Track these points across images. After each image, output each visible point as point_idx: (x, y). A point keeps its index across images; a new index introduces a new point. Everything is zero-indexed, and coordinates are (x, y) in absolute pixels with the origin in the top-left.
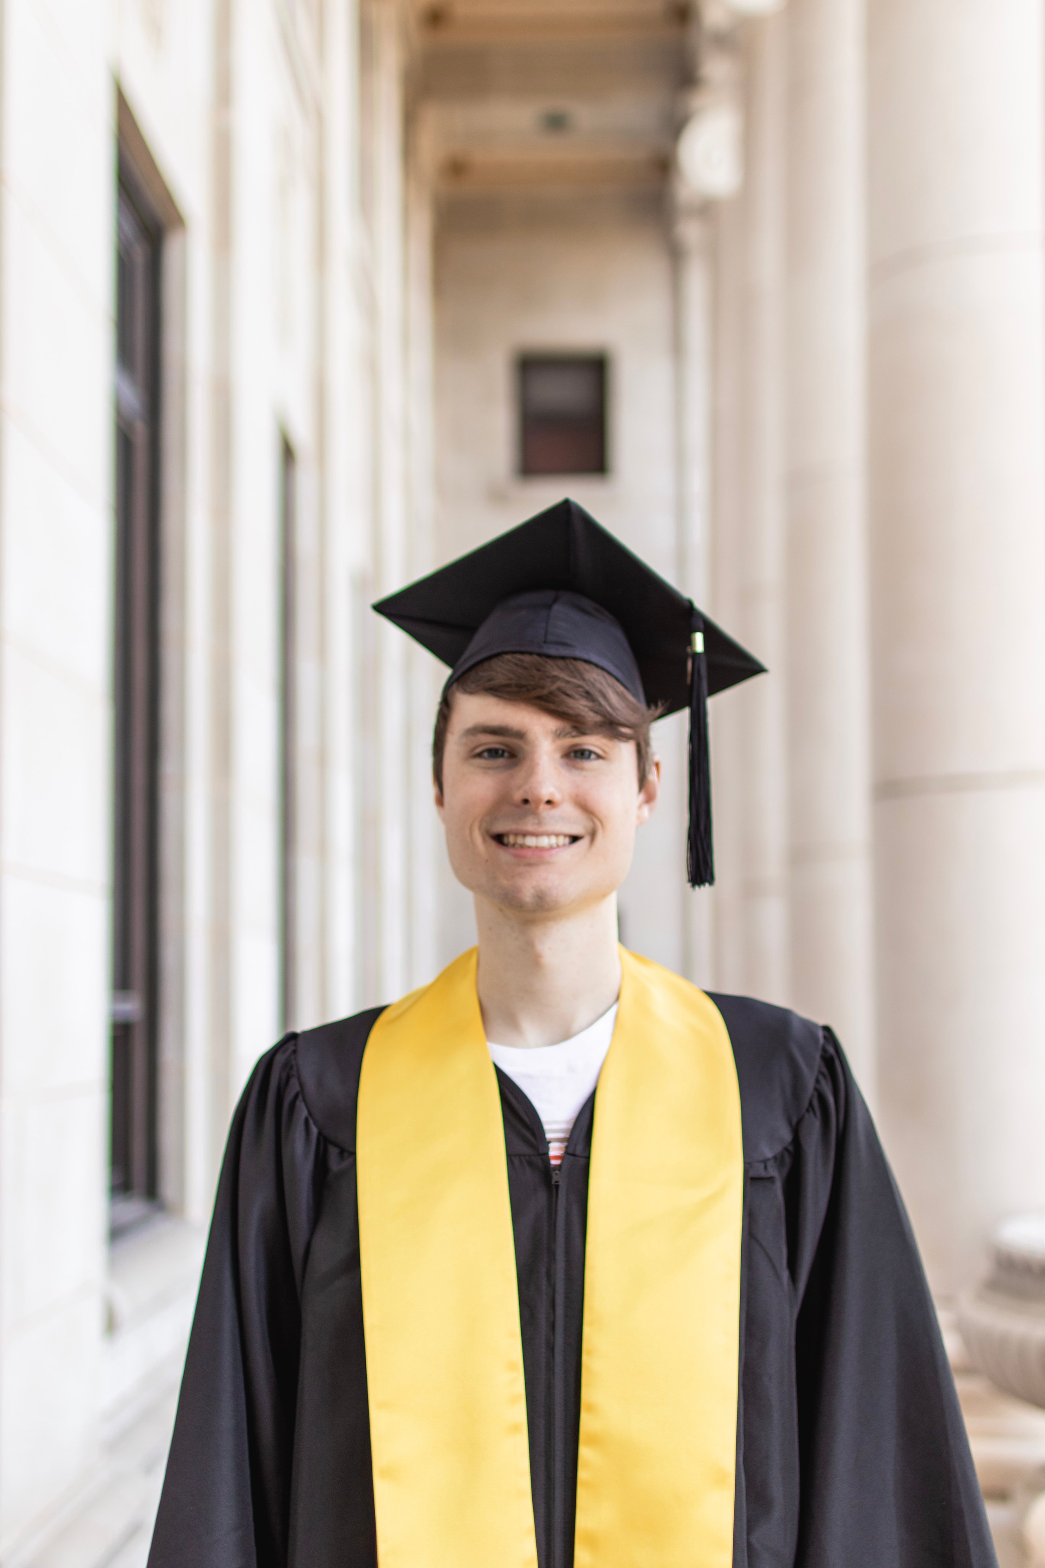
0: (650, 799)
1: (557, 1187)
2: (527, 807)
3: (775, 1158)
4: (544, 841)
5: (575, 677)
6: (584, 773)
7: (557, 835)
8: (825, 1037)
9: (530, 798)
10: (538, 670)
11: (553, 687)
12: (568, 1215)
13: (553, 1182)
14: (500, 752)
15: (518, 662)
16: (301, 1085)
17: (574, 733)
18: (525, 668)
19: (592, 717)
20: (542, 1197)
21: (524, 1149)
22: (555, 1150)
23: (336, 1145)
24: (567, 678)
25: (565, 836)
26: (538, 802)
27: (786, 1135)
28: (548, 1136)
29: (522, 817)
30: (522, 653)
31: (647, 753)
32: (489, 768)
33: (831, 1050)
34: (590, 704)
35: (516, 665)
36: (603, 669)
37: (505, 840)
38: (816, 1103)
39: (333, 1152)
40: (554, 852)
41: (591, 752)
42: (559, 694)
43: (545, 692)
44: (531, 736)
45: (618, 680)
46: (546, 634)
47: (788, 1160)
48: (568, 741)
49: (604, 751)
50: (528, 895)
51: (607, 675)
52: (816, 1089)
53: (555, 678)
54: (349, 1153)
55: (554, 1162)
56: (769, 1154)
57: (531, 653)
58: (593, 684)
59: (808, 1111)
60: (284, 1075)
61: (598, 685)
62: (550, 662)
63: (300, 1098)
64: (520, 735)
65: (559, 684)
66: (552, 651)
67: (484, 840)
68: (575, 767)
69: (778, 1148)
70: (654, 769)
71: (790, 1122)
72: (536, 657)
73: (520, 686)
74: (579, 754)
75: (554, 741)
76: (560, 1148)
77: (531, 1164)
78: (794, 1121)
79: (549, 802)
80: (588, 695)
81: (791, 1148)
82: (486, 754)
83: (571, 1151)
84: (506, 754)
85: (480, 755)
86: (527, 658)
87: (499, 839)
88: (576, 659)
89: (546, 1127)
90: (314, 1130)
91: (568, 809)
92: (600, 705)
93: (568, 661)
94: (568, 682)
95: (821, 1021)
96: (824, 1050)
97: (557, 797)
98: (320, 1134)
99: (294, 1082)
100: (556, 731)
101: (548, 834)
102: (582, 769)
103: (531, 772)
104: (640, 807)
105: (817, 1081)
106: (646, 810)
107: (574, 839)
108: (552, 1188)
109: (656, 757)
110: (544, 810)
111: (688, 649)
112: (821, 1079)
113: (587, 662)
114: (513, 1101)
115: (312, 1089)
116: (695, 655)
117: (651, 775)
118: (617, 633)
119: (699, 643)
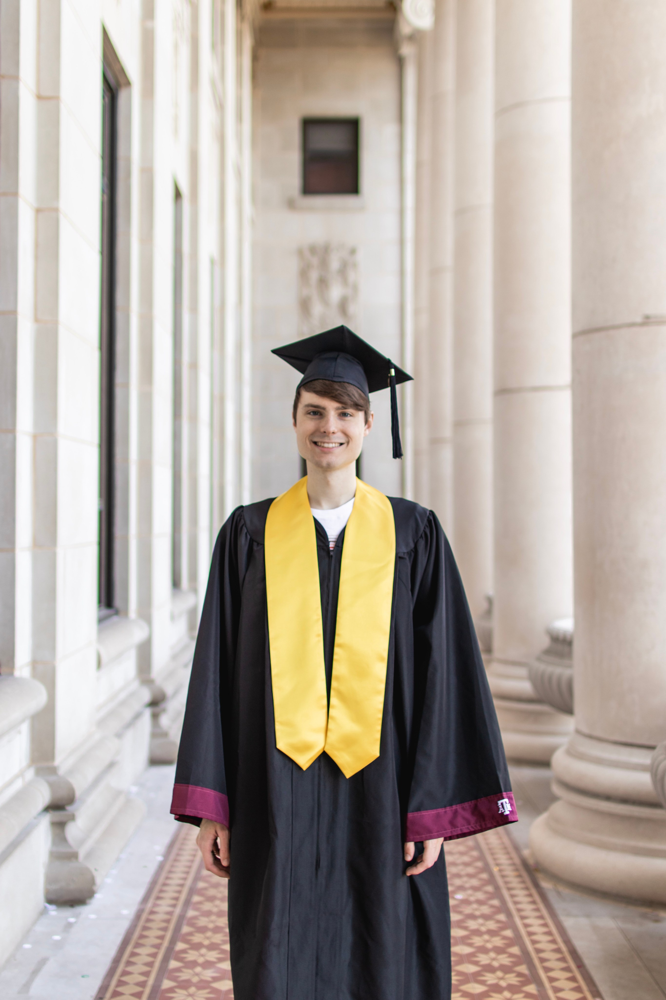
0: (369, 427)
1: (332, 556)
2: (325, 434)
3: (408, 553)
4: (331, 445)
5: (343, 389)
7: (335, 443)
8: (429, 514)
9: (326, 431)
10: (332, 386)
11: (337, 393)
12: (335, 567)
14: (317, 413)
15: (324, 383)
16: (245, 521)
17: (343, 408)
18: (327, 386)
19: (349, 402)
20: (327, 560)
21: (321, 544)
22: (332, 545)
23: (256, 542)
24: (341, 389)
25: (338, 443)
26: (329, 433)
27: (412, 545)
28: (330, 540)
29: (324, 437)
30: (326, 380)
31: (368, 413)
32: (313, 419)
33: (431, 518)
34: (348, 398)
35: (322, 384)
36: (354, 385)
37: (317, 444)
38: (423, 536)
39: (255, 544)
40: (334, 449)
41: (348, 414)
44: (327, 409)
45: (358, 388)
46: (334, 374)
47: (413, 554)
48: (342, 410)
49: (352, 414)
50: (324, 463)
51: (355, 387)
52: (424, 530)
53: (337, 390)
54: (262, 545)
55: (331, 549)
56: (405, 551)
57: (329, 380)
58: (351, 391)
59: (420, 538)
60: (239, 519)
62: (335, 383)
63: (244, 525)
64: (324, 409)
65: (339, 392)
66: (336, 379)
67: (310, 444)
68: (342, 420)
69: (409, 549)
70: (371, 417)
71: (414, 541)
72: (331, 382)
73: (325, 392)
74: (344, 415)
75: (336, 410)
76: (333, 544)
77: (323, 549)
78: (415, 541)
79: (333, 432)
80: (349, 395)
81: (414, 550)
82: (312, 414)
83: (337, 545)
84: (319, 414)
85: (309, 413)
86: (327, 382)
87: (315, 443)
88: (344, 382)
89: (329, 537)
90: (249, 537)
91: (340, 434)
92: (352, 398)
93: (342, 383)
94: (341, 391)
95: (429, 508)
96: (428, 517)
97: (336, 430)
98: (251, 538)
99: (242, 521)
100: (337, 407)
101: (332, 443)
102: (344, 420)
103: (327, 422)
104: (365, 430)
105: (425, 528)
106: (367, 432)
107: (341, 444)
108: (330, 557)
109: (372, 412)
110: (332, 436)
111: (389, 375)
112: (426, 527)
113: (348, 383)
114: (318, 528)
115: (248, 522)
116: (391, 377)
117: (370, 419)
118: (360, 368)
119: (393, 371)
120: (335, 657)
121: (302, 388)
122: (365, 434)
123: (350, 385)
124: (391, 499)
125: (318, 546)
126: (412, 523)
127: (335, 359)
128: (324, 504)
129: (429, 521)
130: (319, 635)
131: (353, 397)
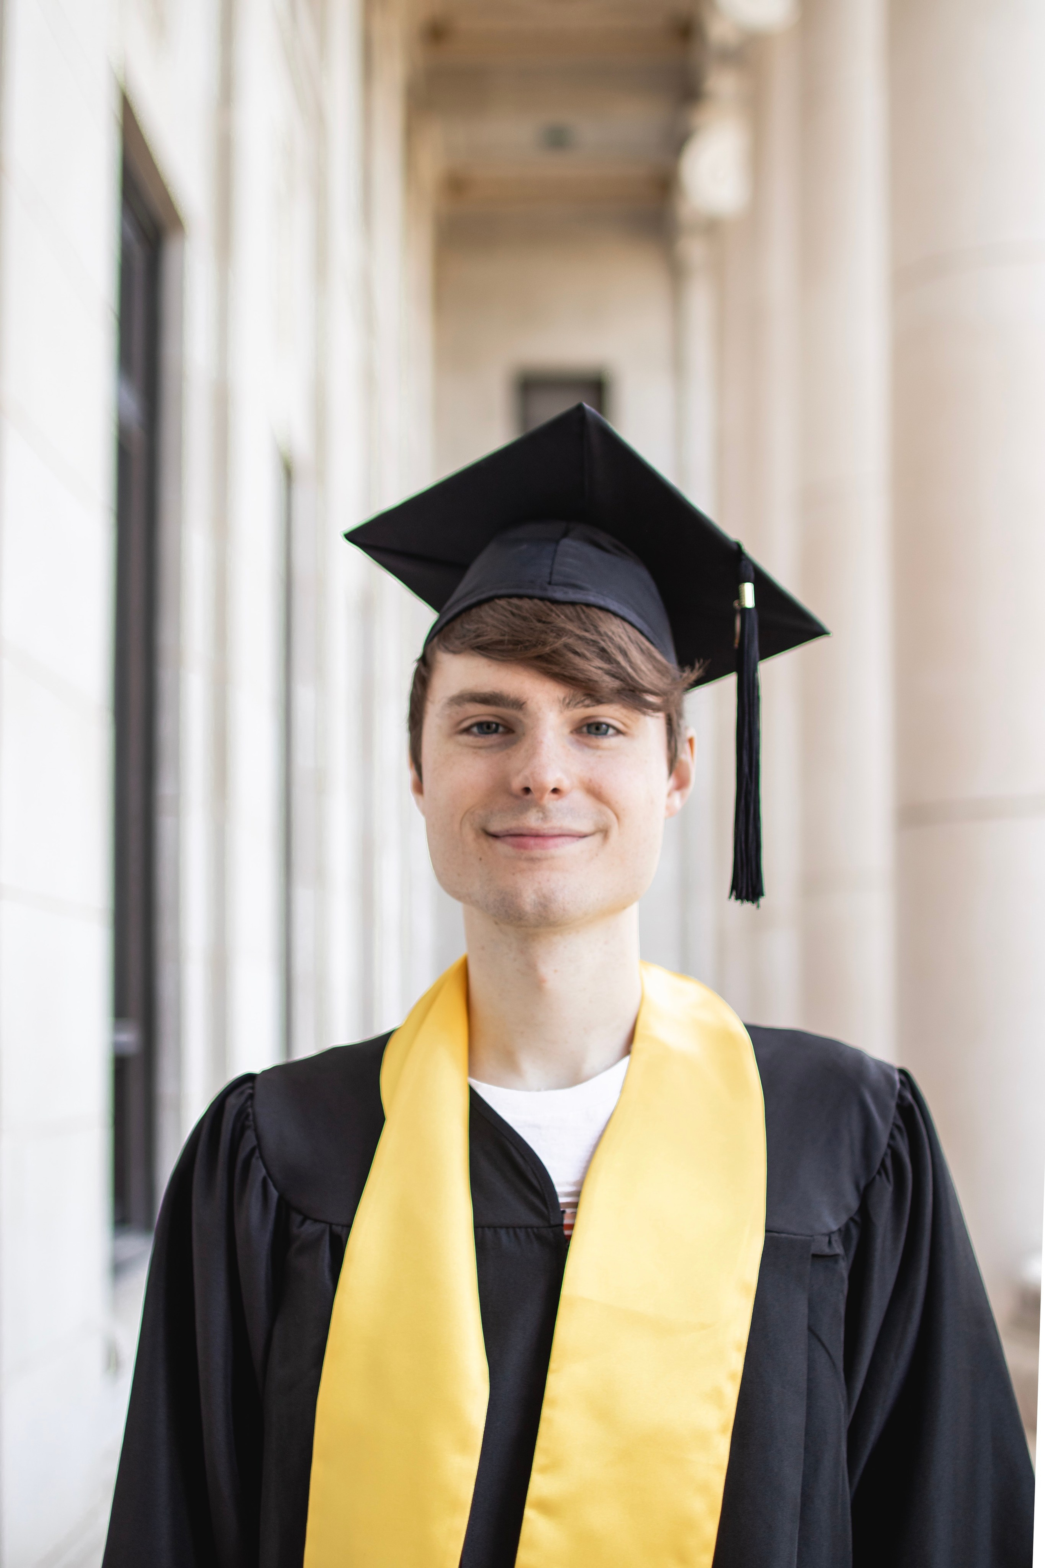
0: (681, 784)
2: (528, 796)
3: (839, 1230)
5: (587, 630)
6: (599, 753)
8: (901, 1082)
9: (531, 785)
10: (540, 621)
11: (559, 644)
14: (493, 726)
15: (515, 611)
16: (258, 1138)
17: (587, 702)
18: (524, 619)
19: (609, 683)
21: (531, 1219)
23: (299, 1212)
24: (577, 631)
25: (572, 833)
26: (542, 790)
27: (853, 1202)
29: (522, 810)
30: (520, 597)
31: (679, 725)
32: (480, 748)
33: (909, 1098)
34: (606, 666)
35: (513, 614)
36: (624, 619)
38: (889, 1163)
39: (297, 1218)
41: (609, 726)
42: (565, 652)
43: (547, 649)
44: (531, 706)
45: (640, 631)
46: (551, 574)
47: (855, 1232)
48: (581, 712)
49: (624, 724)
50: (528, 903)
51: (627, 628)
52: (889, 1146)
53: (561, 632)
56: (834, 1227)
57: (531, 597)
58: (611, 639)
59: (879, 1173)
60: (239, 1125)
61: (617, 639)
62: (555, 610)
63: (257, 1154)
64: (519, 704)
65: (567, 637)
66: (559, 594)
68: (588, 746)
69: (844, 1218)
70: (687, 746)
71: (857, 1186)
72: (538, 604)
73: (517, 643)
74: (593, 729)
75: (561, 712)
77: (539, 1238)
78: (862, 1184)
79: (555, 791)
80: (604, 654)
81: (858, 1217)
82: (475, 730)
84: (501, 729)
85: (467, 731)
86: (526, 604)
88: (588, 605)
90: (274, 1193)
91: (578, 800)
92: (619, 666)
93: (578, 608)
94: (578, 636)
95: (896, 1063)
96: (901, 1097)
97: (565, 785)
98: (281, 1198)
99: (250, 1135)
100: (564, 699)
102: (597, 748)
103: (533, 752)
104: (669, 795)
105: (892, 1136)
106: (677, 798)
109: (691, 732)
110: (549, 801)
111: (736, 604)
112: (896, 1133)
115: (270, 1141)
116: (744, 611)
117: (684, 755)
119: (748, 595)
121: (436, 640)
122: (668, 808)
123: (610, 615)
128: (529, 1068)
129: (901, 1110)
131: (620, 659)
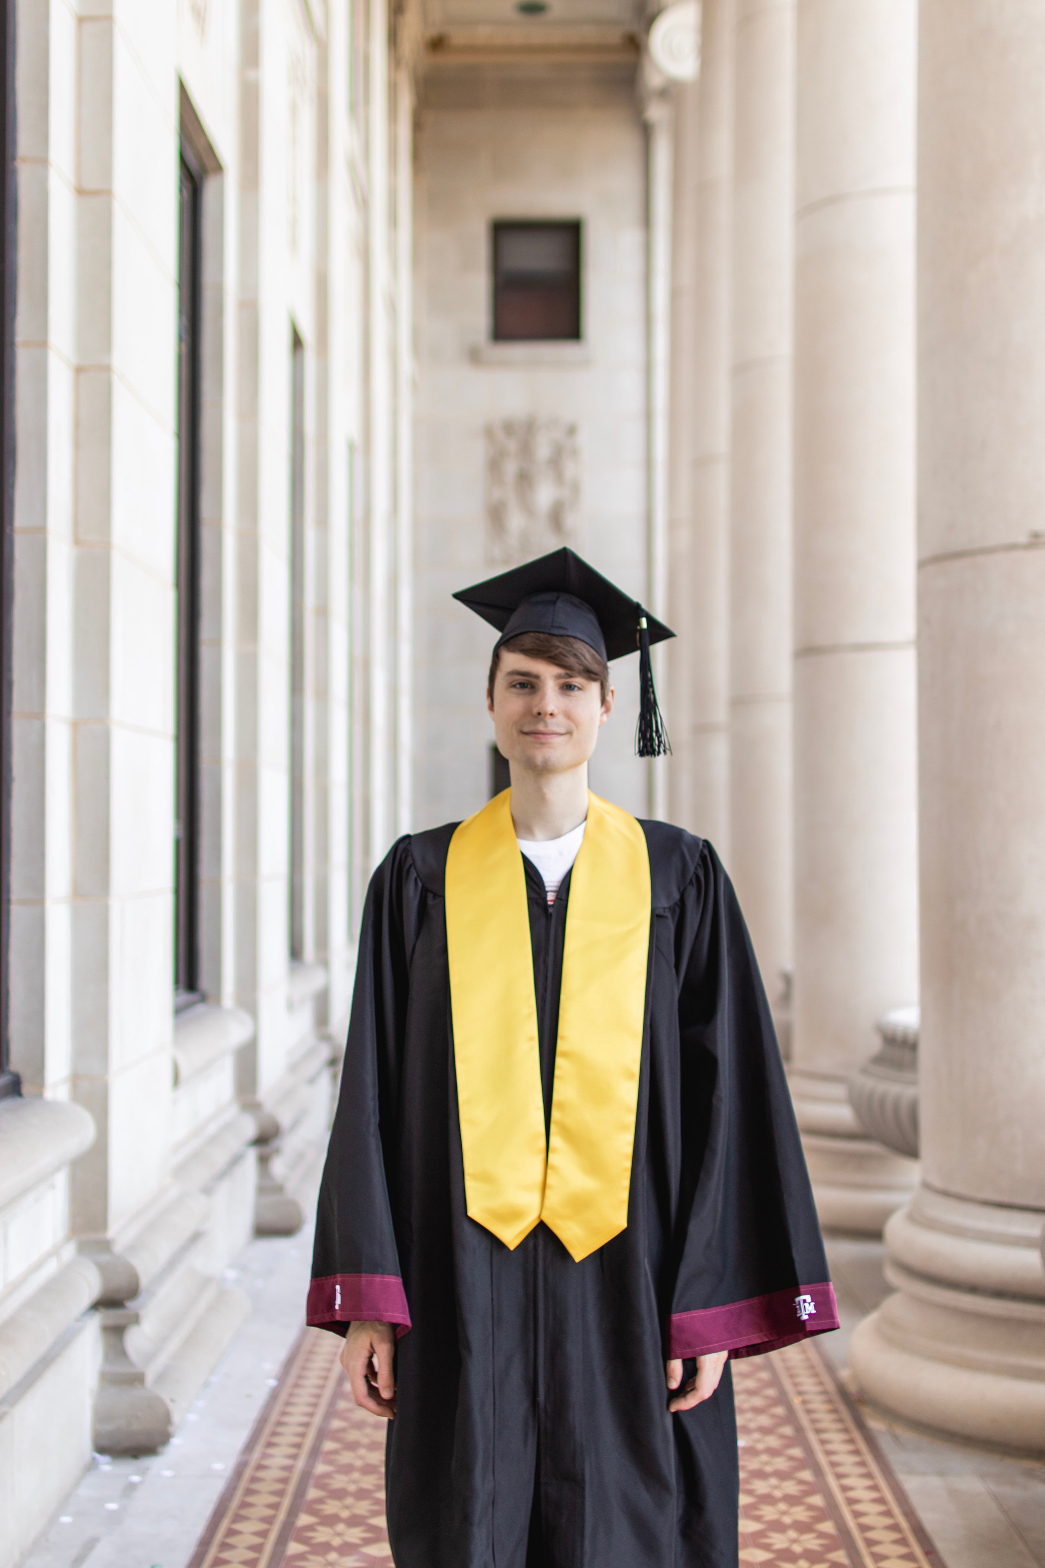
0: (607, 710)
1: (551, 915)
2: (540, 717)
3: (670, 908)
5: (567, 646)
6: (571, 698)
8: (703, 845)
9: (541, 712)
10: (548, 642)
11: (557, 652)
12: (556, 931)
13: (549, 913)
14: (526, 685)
15: (537, 637)
16: (413, 860)
17: (567, 676)
18: (541, 641)
19: (577, 667)
20: (543, 920)
21: (534, 895)
22: (551, 897)
23: (432, 892)
24: (564, 646)
26: (546, 714)
27: (676, 896)
28: (547, 889)
29: (539, 722)
30: (540, 632)
31: (606, 685)
32: (520, 694)
33: (706, 852)
34: (576, 660)
35: (536, 639)
36: (583, 641)
38: (694, 880)
39: (430, 896)
41: (575, 686)
42: (560, 654)
43: (553, 653)
44: (542, 678)
45: (592, 648)
46: (552, 623)
47: (678, 910)
48: (565, 680)
49: (582, 686)
51: (585, 645)
52: (695, 873)
53: (558, 647)
54: (441, 896)
55: (550, 903)
56: (666, 906)
57: (544, 633)
58: (577, 649)
59: (689, 884)
60: (404, 855)
61: (580, 649)
62: (554, 637)
63: (413, 867)
64: (537, 677)
65: (560, 650)
66: (556, 632)
67: (518, 734)
68: (566, 695)
69: (672, 903)
70: (610, 694)
71: (679, 889)
72: (547, 636)
73: (539, 651)
74: (568, 687)
75: (556, 679)
76: (553, 896)
77: (537, 903)
78: (682, 889)
79: (551, 714)
80: (575, 655)
81: (679, 903)
82: (518, 686)
83: (559, 897)
84: (529, 686)
85: (514, 686)
86: (542, 636)
87: (526, 733)
88: (568, 636)
89: (546, 884)
90: (420, 885)
91: (561, 719)
92: (582, 661)
93: (566, 638)
94: (564, 649)
95: (703, 836)
96: (702, 852)
97: (556, 712)
98: (423, 887)
99: (409, 859)
100: (558, 674)
102: (569, 696)
103: (543, 698)
104: (602, 715)
105: (696, 869)
106: (605, 717)
107: (563, 735)
108: (548, 916)
109: (612, 688)
110: (549, 719)
111: (638, 627)
112: (699, 867)
113: (575, 638)
114: (529, 870)
115: (419, 863)
116: (642, 630)
117: (609, 698)
118: (592, 618)
119: (644, 623)
120: (557, 1072)
121: (502, 647)
122: (601, 721)
123: (578, 641)
124: (641, 822)
125: (530, 899)
126: (676, 861)
127: (554, 603)
128: (538, 833)
129: (703, 858)
130: (531, 1039)
131: (582, 658)
